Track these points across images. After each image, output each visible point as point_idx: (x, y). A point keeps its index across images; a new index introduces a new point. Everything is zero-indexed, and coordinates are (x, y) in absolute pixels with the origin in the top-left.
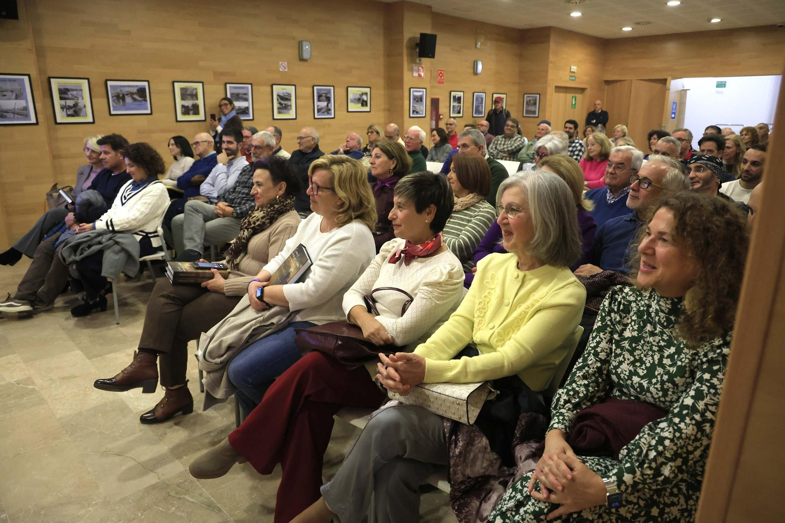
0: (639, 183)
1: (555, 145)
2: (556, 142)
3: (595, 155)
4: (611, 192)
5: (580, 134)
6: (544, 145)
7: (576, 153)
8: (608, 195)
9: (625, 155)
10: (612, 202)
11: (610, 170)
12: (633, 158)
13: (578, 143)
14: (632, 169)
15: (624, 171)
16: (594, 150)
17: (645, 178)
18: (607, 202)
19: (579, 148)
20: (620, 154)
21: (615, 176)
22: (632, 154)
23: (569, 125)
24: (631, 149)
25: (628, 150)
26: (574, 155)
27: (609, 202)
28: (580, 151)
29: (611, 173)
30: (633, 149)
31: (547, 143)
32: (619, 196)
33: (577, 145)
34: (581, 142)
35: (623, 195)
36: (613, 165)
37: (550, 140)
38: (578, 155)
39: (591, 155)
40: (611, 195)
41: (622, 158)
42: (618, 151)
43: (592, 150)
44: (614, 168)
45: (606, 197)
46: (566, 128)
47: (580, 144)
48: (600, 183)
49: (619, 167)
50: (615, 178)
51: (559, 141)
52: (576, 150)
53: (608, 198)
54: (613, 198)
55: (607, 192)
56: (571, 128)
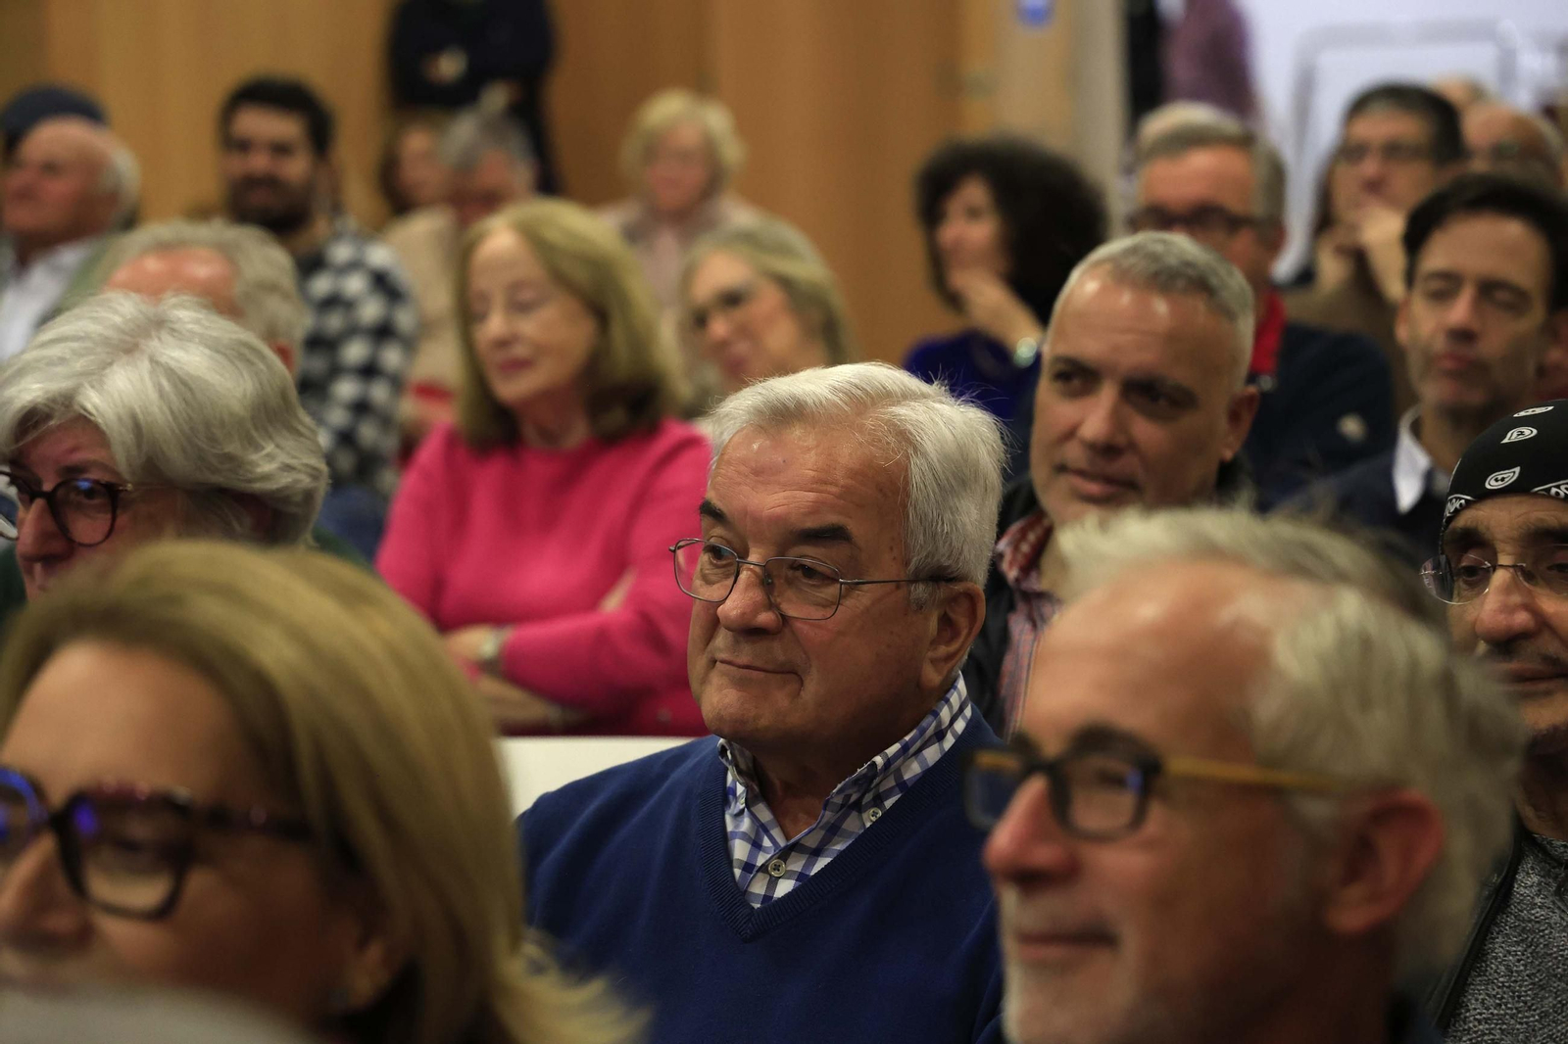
0: (1059, 801)
1: (182, 383)
2: (193, 359)
3: (547, 396)
4: (762, 790)
5: (359, 193)
6: (67, 400)
7: (355, 352)
8: (738, 824)
9: (848, 452)
10: (784, 887)
11: (737, 601)
12: (917, 469)
13: (354, 265)
14: (916, 579)
15: (862, 599)
16: (541, 350)
17: (1093, 738)
18: (741, 894)
19: (371, 310)
20: (805, 453)
21: (778, 651)
22: (905, 437)
23: (263, 124)
24: (886, 396)
25: (864, 401)
26: (336, 371)
27: (758, 888)
28: (383, 332)
29: (748, 632)
30: (906, 396)
31: (96, 375)
32: (833, 831)
33: (355, 285)
34: (379, 255)
35: (870, 818)
36: (754, 557)
37: (127, 345)
38: (369, 371)
39: (511, 389)
40: (761, 828)
41: (820, 482)
42: (784, 416)
43: (520, 351)
44: (767, 580)
45: (724, 839)
46: (243, 146)
47: (383, 283)
48: (602, 636)
49: (809, 572)
50: (791, 673)
51: (215, 347)
52: (352, 331)
53: (740, 850)
54: (784, 854)
55: (726, 796)
56: (281, 149)
